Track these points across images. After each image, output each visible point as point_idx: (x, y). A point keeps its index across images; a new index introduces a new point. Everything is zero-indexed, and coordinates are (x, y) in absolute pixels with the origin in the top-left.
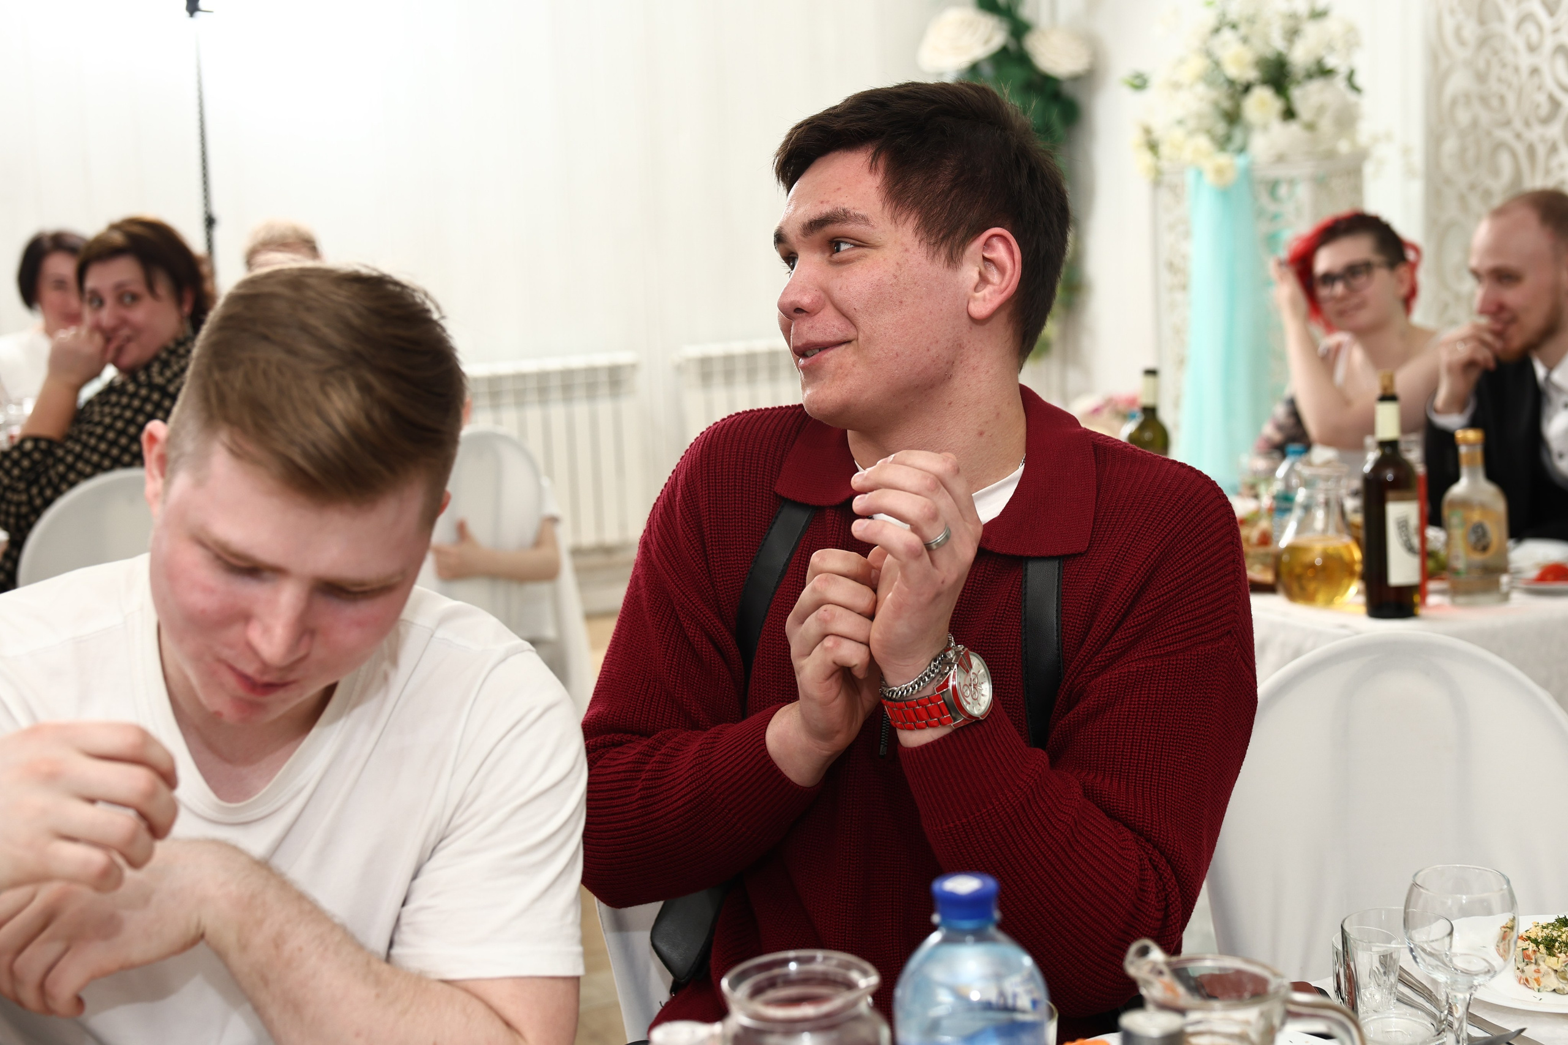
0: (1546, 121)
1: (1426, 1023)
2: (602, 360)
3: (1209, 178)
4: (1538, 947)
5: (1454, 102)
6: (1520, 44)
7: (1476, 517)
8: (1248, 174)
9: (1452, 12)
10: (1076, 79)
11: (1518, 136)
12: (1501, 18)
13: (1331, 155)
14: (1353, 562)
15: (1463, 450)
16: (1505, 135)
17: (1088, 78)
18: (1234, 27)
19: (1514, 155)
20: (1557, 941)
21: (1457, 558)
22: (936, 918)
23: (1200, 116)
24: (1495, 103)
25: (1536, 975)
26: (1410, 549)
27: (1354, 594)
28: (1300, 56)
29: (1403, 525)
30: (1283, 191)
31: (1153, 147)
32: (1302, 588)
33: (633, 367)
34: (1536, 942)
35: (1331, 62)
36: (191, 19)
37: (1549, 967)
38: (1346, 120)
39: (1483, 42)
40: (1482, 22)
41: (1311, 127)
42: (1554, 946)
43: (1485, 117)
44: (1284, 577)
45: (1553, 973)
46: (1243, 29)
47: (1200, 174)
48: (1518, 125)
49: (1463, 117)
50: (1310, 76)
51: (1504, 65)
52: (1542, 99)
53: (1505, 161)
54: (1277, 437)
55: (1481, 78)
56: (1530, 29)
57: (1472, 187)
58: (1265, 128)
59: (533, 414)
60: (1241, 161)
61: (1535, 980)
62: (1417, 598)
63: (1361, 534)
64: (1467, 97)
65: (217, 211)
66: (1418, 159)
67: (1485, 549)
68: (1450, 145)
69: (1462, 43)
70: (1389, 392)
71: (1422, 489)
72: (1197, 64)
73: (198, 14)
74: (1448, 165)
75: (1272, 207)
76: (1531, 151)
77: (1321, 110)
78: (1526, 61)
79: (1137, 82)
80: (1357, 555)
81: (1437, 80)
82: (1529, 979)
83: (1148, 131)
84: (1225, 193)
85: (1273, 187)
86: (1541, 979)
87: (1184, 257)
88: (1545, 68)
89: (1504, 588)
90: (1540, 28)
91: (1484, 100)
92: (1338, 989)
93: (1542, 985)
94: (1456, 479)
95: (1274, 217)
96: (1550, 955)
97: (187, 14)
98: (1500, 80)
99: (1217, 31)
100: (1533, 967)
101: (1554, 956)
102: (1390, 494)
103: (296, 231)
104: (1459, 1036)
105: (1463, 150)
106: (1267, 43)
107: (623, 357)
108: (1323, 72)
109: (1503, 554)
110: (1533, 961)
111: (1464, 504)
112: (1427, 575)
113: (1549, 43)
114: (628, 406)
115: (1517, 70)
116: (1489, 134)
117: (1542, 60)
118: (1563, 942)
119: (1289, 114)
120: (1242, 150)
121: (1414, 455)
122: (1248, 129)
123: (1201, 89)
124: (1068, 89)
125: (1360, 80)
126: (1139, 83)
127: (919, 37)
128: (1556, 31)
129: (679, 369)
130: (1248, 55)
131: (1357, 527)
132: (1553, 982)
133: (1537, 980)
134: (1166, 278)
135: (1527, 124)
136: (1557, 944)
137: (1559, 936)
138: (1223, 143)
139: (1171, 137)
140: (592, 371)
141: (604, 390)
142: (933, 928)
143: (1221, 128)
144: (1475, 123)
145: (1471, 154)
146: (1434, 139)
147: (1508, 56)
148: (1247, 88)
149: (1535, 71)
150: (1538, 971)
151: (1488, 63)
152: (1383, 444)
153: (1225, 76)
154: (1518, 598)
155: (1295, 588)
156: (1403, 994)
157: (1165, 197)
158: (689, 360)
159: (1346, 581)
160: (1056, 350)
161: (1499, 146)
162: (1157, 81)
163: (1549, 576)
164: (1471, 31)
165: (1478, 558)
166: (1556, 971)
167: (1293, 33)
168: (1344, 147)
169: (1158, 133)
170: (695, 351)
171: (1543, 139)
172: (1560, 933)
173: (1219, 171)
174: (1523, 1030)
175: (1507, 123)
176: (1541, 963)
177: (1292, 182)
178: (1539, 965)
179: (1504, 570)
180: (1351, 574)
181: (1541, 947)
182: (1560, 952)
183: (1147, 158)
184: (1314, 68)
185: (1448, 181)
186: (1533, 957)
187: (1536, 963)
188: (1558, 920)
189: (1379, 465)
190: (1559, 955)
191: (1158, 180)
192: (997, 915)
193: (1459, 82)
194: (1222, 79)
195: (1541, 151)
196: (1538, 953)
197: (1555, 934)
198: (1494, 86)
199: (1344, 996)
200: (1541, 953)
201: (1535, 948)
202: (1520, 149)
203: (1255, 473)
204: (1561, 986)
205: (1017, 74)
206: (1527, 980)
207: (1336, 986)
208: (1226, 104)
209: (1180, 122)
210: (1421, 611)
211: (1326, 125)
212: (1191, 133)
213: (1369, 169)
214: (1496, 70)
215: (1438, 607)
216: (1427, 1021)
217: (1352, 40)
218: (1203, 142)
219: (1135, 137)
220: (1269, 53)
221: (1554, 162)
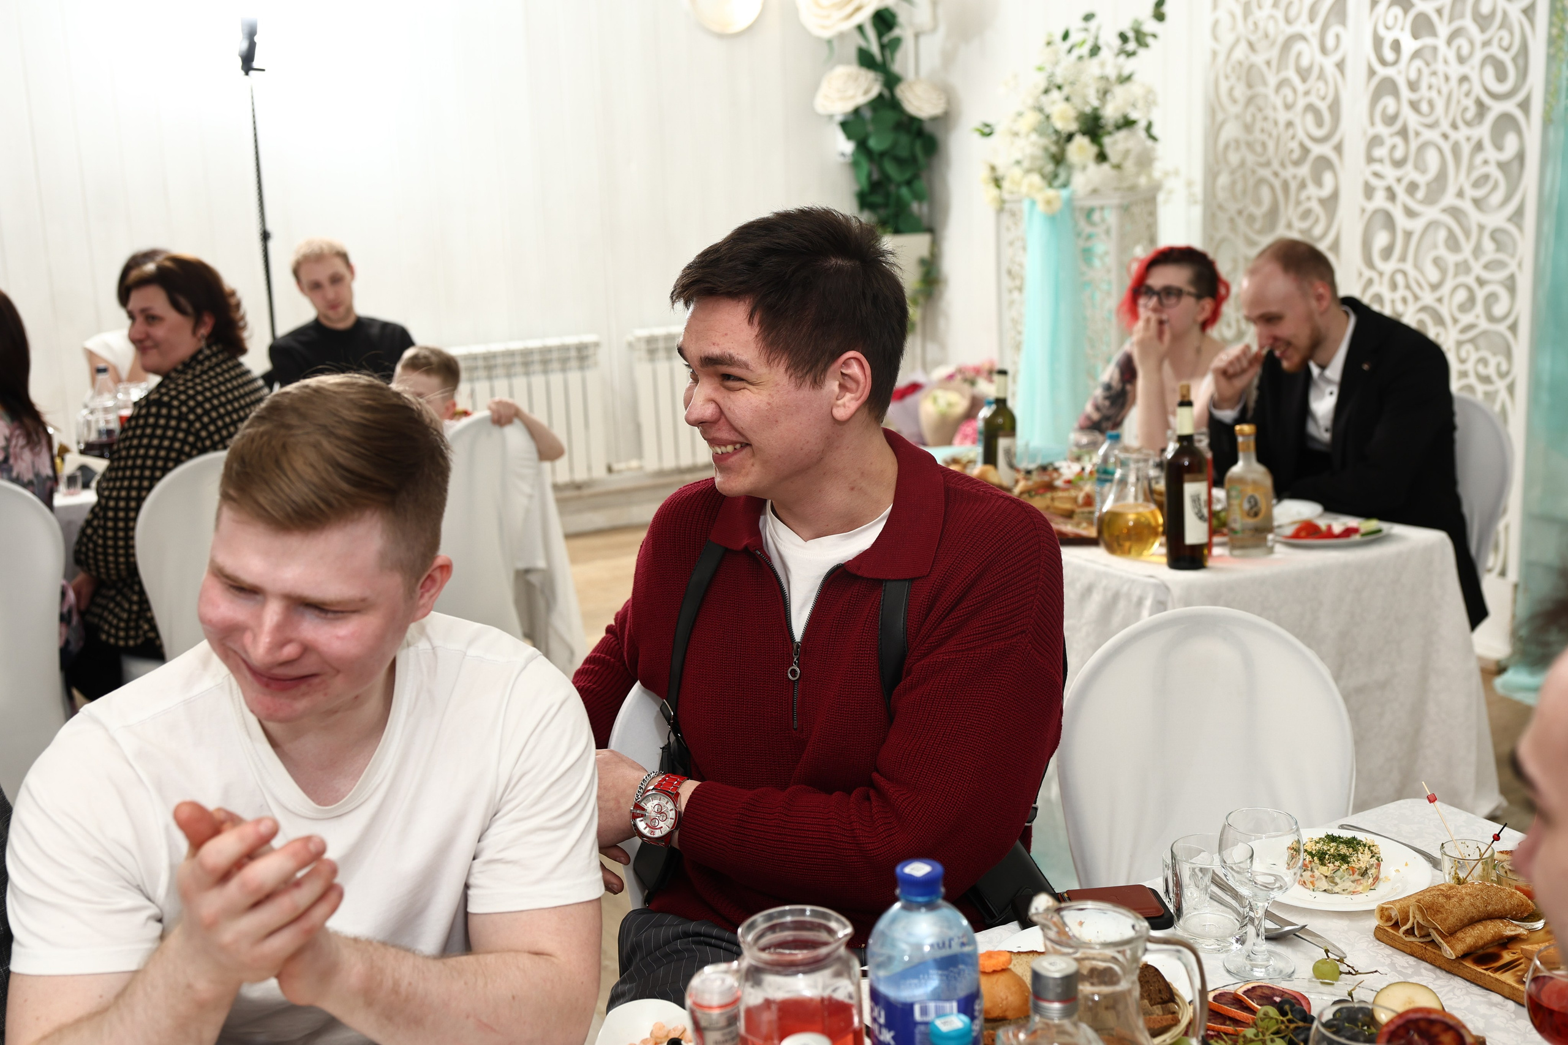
0: (1297, 163)
1: (1232, 917)
2: (572, 340)
3: (1040, 207)
4: (1313, 858)
5: (1227, 146)
6: (1279, 103)
7: (1249, 491)
8: (1070, 202)
9: (1227, 77)
10: (934, 119)
11: (1276, 174)
12: (1265, 83)
13: (1133, 188)
14: (1158, 525)
15: (1240, 439)
16: (1266, 173)
17: (945, 119)
18: (1059, 88)
19: (1272, 188)
20: (1327, 854)
21: (1235, 521)
22: (898, 891)
23: (1033, 158)
24: (1259, 149)
25: (1311, 879)
26: (1201, 517)
27: (1158, 549)
28: (1110, 112)
29: (1196, 499)
30: (1096, 216)
31: (997, 182)
32: (1120, 545)
33: (597, 345)
34: (1310, 854)
35: (1134, 115)
36: (247, 77)
37: (1322, 874)
38: (1145, 161)
39: (1250, 100)
40: (1250, 86)
41: (1118, 167)
42: (1325, 858)
43: (1250, 159)
44: (1106, 535)
45: (1324, 878)
46: (1066, 90)
47: (1033, 203)
48: (1276, 165)
49: (1234, 158)
50: (1118, 127)
51: (1265, 119)
52: (1294, 145)
53: (1265, 193)
54: (1096, 416)
55: (1248, 128)
56: (1287, 91)
57: (1240, 213)
58: (1084, 168)
59: (520, 382)
60: (1064, 193)
61: (1311, 882)
62: (1206, 552)
63: (1164, 499)
64: (1237, 142)
65: (270, 227)
66: (1198, 190)
67: (1256, 514)
68: (1223, 180)
69: (1235, 101)
70: (1186, 399)
71: (1210, 471)
72: (1032, 118)
73: (252, 73)
74: (1221, 195)
75: (1088, 229)
76: (1286, 186)
77: (1126, 153)
78: (1283, 116)
79: (987, 130)
80: (1161, 520)
81: (1214, 130)
82: (1306, 882)
83: (993, 168)
84: (1052, 219)
85: (1089, 213)
86: (1315, 882)
87: (1021, 265)
88: (1298, 121)
89: (1270, 544)
90: (1295, 91)
91: (1250, 145)
92: (1167, 891)
93: (1316, 886)
94: (1235, 461)
95: (1089, 237)
96: (1322, 865)
97: (243, 73)
98: (1263, 130)
99: (1046, 91)
100: (1309, 873)
101: (1325, 865)
102: (1186, 477)
103: (331, 246)
104: (1259, 930)
105: (1234, 183)
106: (1087, 103)
107: (588, 338)
108: (1127, 123)
109: (1269, 517)
110: (1309, 869)
111: (1240, 480)
112: (1213, 532)
113: (1301, 103)
114: (591, 375)
115: (1276, 123)
116: (1253, 172)
117: (1295, 115)
118: (1331, 855)
119: (1102, 157)
120: (1065, 185)
121: (1203, 443)
122: (1070, 168)
123: (1034, 137)
124: (928, 128)
125: (1155, 131)
126: (987, 131)
127: (815, 87)
128: (1307, 93)
129: (630, 345)
130: (1072, 113)
131: (1160, 494)
132: (1324, 884)
133: (1312, 883)
134: (1007, 282)
135: (1283, 165)
136: (1327, 856)
137: (1329, 850)
138: (1051, 179)
139: (1013, 176)
140: (565, 348)
141: (574, 363)
142: (896, 900)
143: (1050, 167)
144: (1243, 164)
145: (1239, 187)
146: (1211, 175)
147: (1269, 112)
148: (1070, 137)
149: (1290, 124)
150: (1313, 876)
151: (1254, 117)
152: (1182, 439)
153: (1053, 127)
154: (1281, 551)
155: (1115, 545)
156: (1215, 893)
157: (1006, 219)
158: (639, 339)
159: (1151, 540)
160: (919, 328)
161: (1261, 181)
162: (1000, 129)
163: (1303, 534)
164: (1240, 92)
165: (1251, 522)
166: (1326, 877)
167: (1104, 93)
168: (1143, 181)
169: (1001, 171)
170: (644, 333)
171: (1295, 177)
172: (1329, 848)
173: (1049, 202)
174: (1306, 926)
175: (1268, 164)
176: (1316, 871)
177: (1102, 208)
178: (1314, 872)
179: (1270, 529)
180: (1156, 534)
181: (1315, 858)
182: (1329, 863)
183: (993, 192)
184: (1121, 121)
185: (1221, 207)
186: (1309, 866)
187: (1312, 870)
188: (1328, 836)
189: (1178, 454)
190: (1328, 865)
191: (1001, 207)
192: (943, 890)
193: (1231, 131)
194: (1051, 130)
195: (1293, 186)
196: (1313, 863)
197: (1325, 848)
198: (1257, 135)
199: (1171, 897)
200: (1315, 863)
201: (1311, 859)
202: (1277, 184)
203: (1078, 445)
204: (1330, 888)
205: (890, 116)
206: (1304, 882)
207: (1165, 888)
208: (1054, 149)
209: (1018, 162)
210: (1210, 563)
211: (1129, 165)
212: (1029, 171)
213: (1161, 197)
214: (1259, 125)
215: (1220, 556)
216: (1232, 916)
217: (1150, 100)
218: (1036, 179)
219: (985, 174)
220: (1088, 110)
221: (1303, 195)
